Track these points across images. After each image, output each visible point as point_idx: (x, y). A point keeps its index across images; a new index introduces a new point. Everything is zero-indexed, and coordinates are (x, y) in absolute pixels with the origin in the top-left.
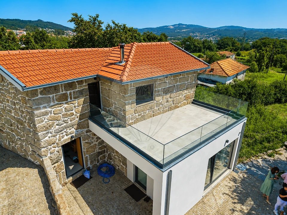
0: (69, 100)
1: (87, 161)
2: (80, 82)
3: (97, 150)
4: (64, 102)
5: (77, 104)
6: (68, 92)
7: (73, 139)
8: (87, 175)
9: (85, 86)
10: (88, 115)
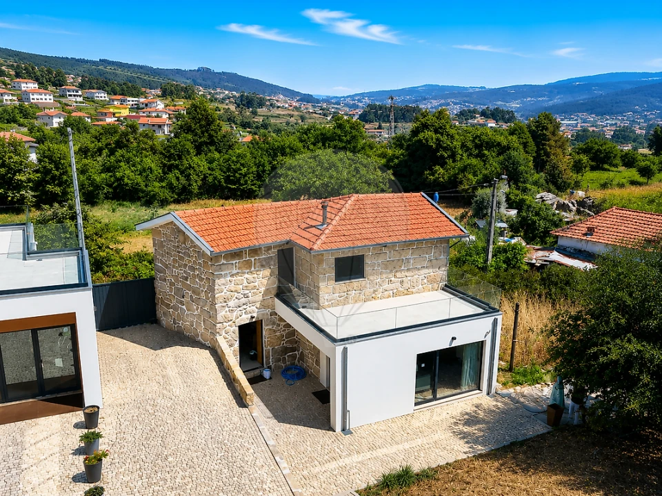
0: (253, 269)
1: (268, 357)
2: (269, 248)
3: (284, 343)
4: (247, 271)
5: (261, 276)
6: (253, 259)
7: (254, 320)
8: (267, 374)
9: (273, 253)
10: (274, 292)
